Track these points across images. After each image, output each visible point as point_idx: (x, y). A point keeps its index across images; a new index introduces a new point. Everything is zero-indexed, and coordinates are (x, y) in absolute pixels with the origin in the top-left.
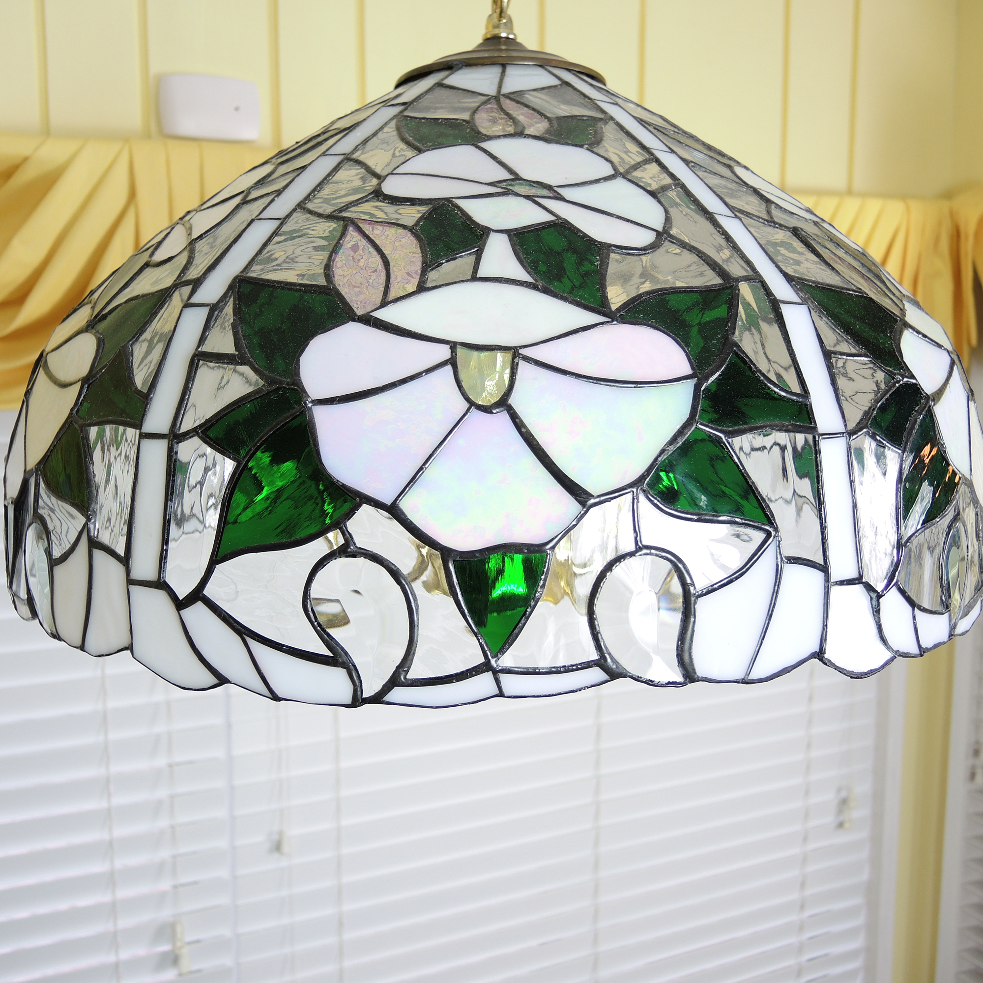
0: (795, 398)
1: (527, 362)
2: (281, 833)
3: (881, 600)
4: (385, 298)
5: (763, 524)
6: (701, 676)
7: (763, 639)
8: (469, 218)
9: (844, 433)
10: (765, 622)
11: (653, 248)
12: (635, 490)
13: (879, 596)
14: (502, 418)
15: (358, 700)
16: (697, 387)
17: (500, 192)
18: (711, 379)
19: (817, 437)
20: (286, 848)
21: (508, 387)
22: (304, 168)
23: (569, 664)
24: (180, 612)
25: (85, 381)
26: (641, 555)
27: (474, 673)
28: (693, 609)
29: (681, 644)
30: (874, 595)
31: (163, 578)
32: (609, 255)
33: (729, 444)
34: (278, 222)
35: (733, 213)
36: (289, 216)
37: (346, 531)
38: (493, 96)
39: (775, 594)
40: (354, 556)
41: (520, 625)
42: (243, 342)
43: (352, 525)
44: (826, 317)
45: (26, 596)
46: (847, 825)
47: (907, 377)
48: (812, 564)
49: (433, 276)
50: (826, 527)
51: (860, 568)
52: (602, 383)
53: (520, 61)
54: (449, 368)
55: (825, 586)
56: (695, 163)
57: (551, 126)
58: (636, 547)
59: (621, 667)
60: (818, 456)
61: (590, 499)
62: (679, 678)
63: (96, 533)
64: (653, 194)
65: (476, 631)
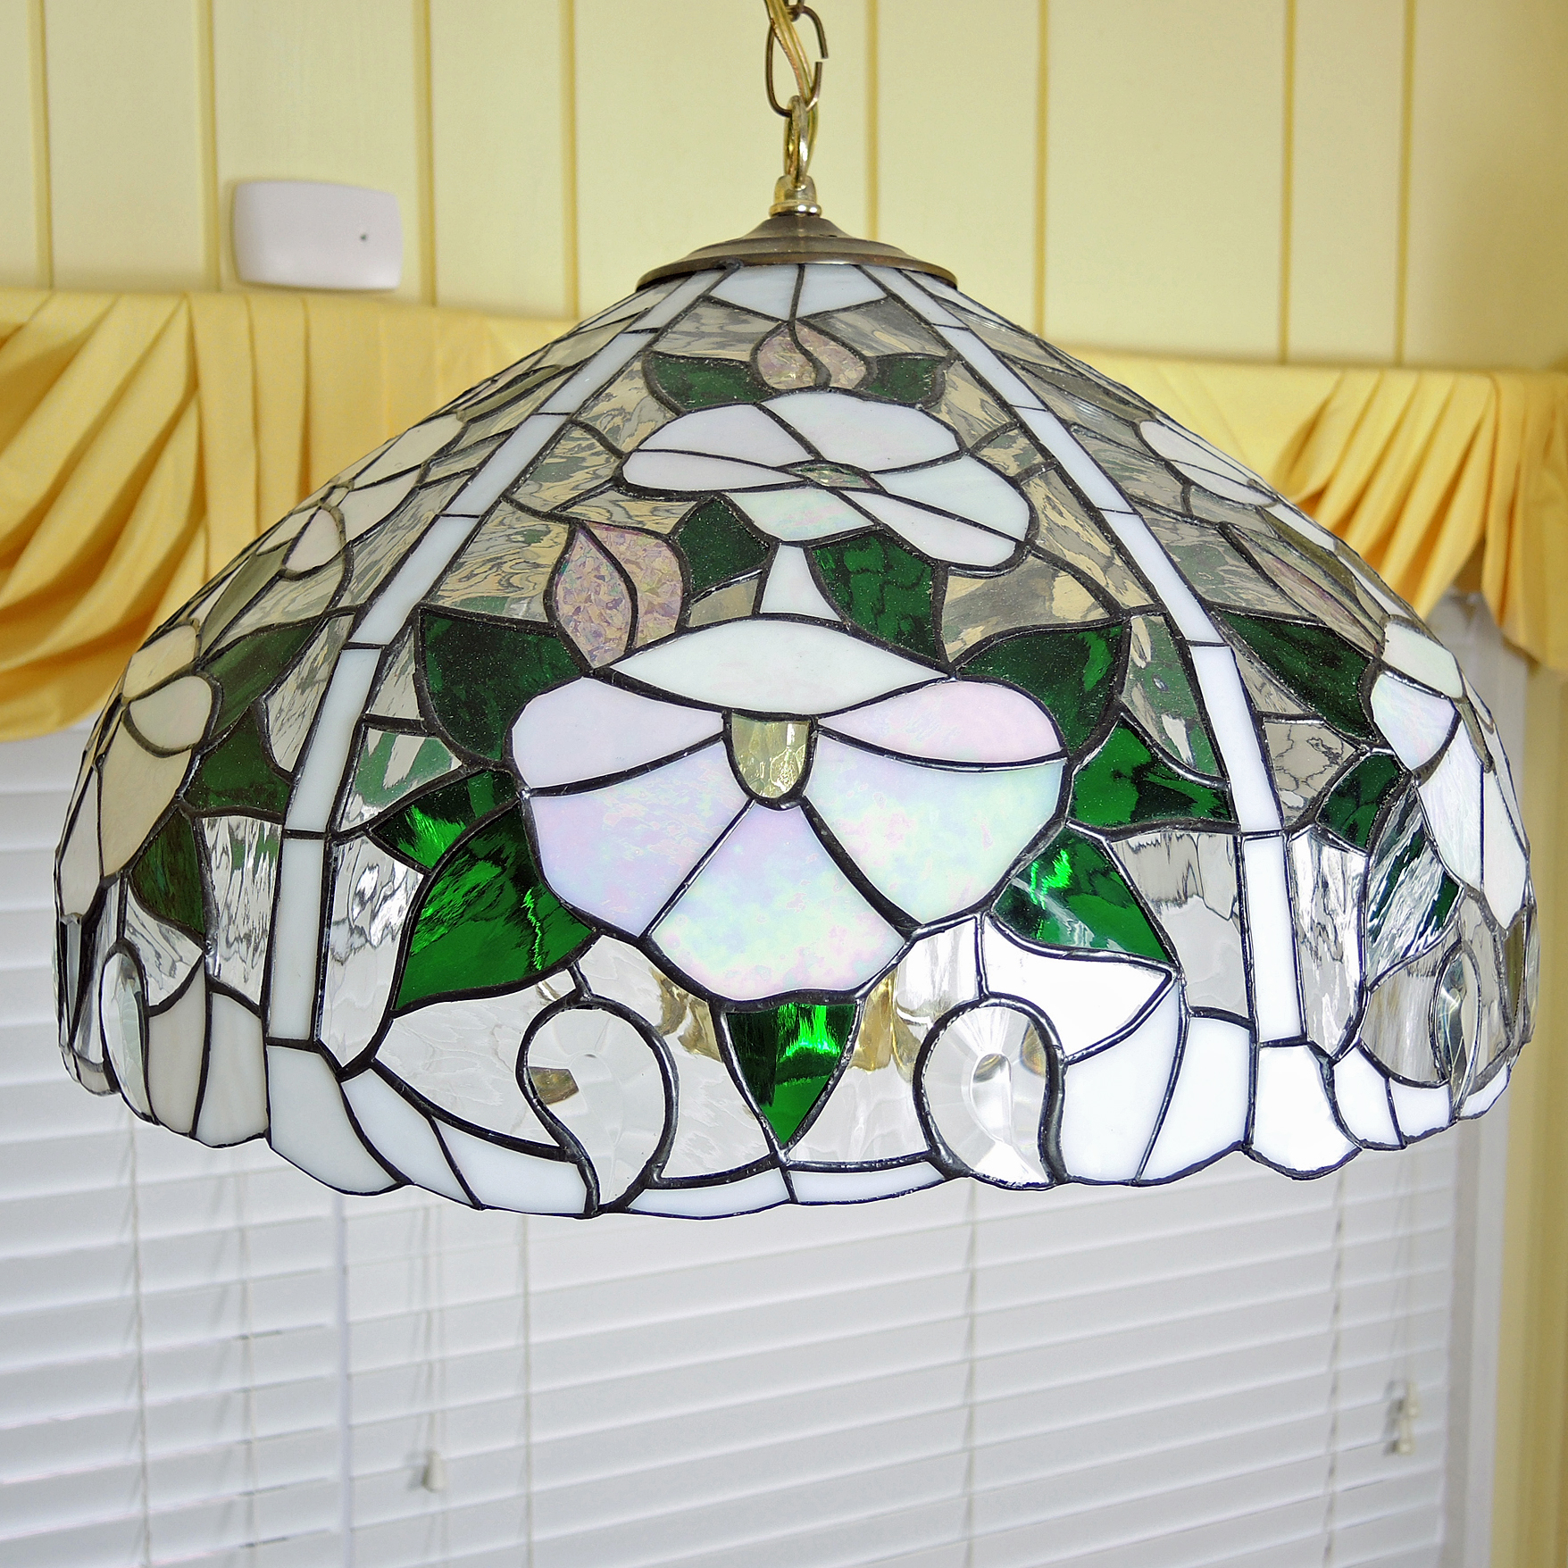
0: (1207, 782)
1: (829, 737)
2: (430, 1455)
3: (1335, 1067)
4: (631, 644)
5: (1160, 962)
6: (1072, 1175)
7: (1161, 1123)
8: (749, 523)
9: (1279, 831)
10: (1165, 1099)
11: (1011, 566)
12: (978, 916)
13: (1332, 1062)
14: (794, 818)
15: (593, 1208)
16: (1067, 771)
17: (794, 482)
18: (1087, 758)
19: (1239, 838)
20: (438, 1481)
21: (802, 773)
22: (508, 433)
23: (888, 1158)
24: (342, 1084)
25: (196, 749)
26: (986, 1006)
27: (754, 1170)
28: (1060, 1082)
29: (1045, 1130)
30: (1325, 1061)
31: (317, 1035)
32: (947, 578)
33: (1112, 849)
34: (475, 521)
35: (1131, 506)
36: (489, 512)
37: (577, 973)
38: (785, 322)
39: (1178, 1060)
40: (589, 1007)
41: (819, 1103)
42: (431, 703)
43: (586, 964)
44: (1258, 662)
45: (103, 1060)
46: (1404, 1448)
47: (1377, 746)
48: (1232, 1018)
49: (698, 613)
50: (1252, 966)
51: (1303, 1023)
52: (933, 766)
53: (825, 260)
54: (721, 745)
55: (1250, 1049)
56: (1079, 425)
57: (869, 374)
58: (980, 995)
59: (959, 1162)
60: (1240, 864)
61: (916, 929)
62: (1043, 1179)
63: (217, 971)
64: (1013, 482)
65: (757, 1111)
